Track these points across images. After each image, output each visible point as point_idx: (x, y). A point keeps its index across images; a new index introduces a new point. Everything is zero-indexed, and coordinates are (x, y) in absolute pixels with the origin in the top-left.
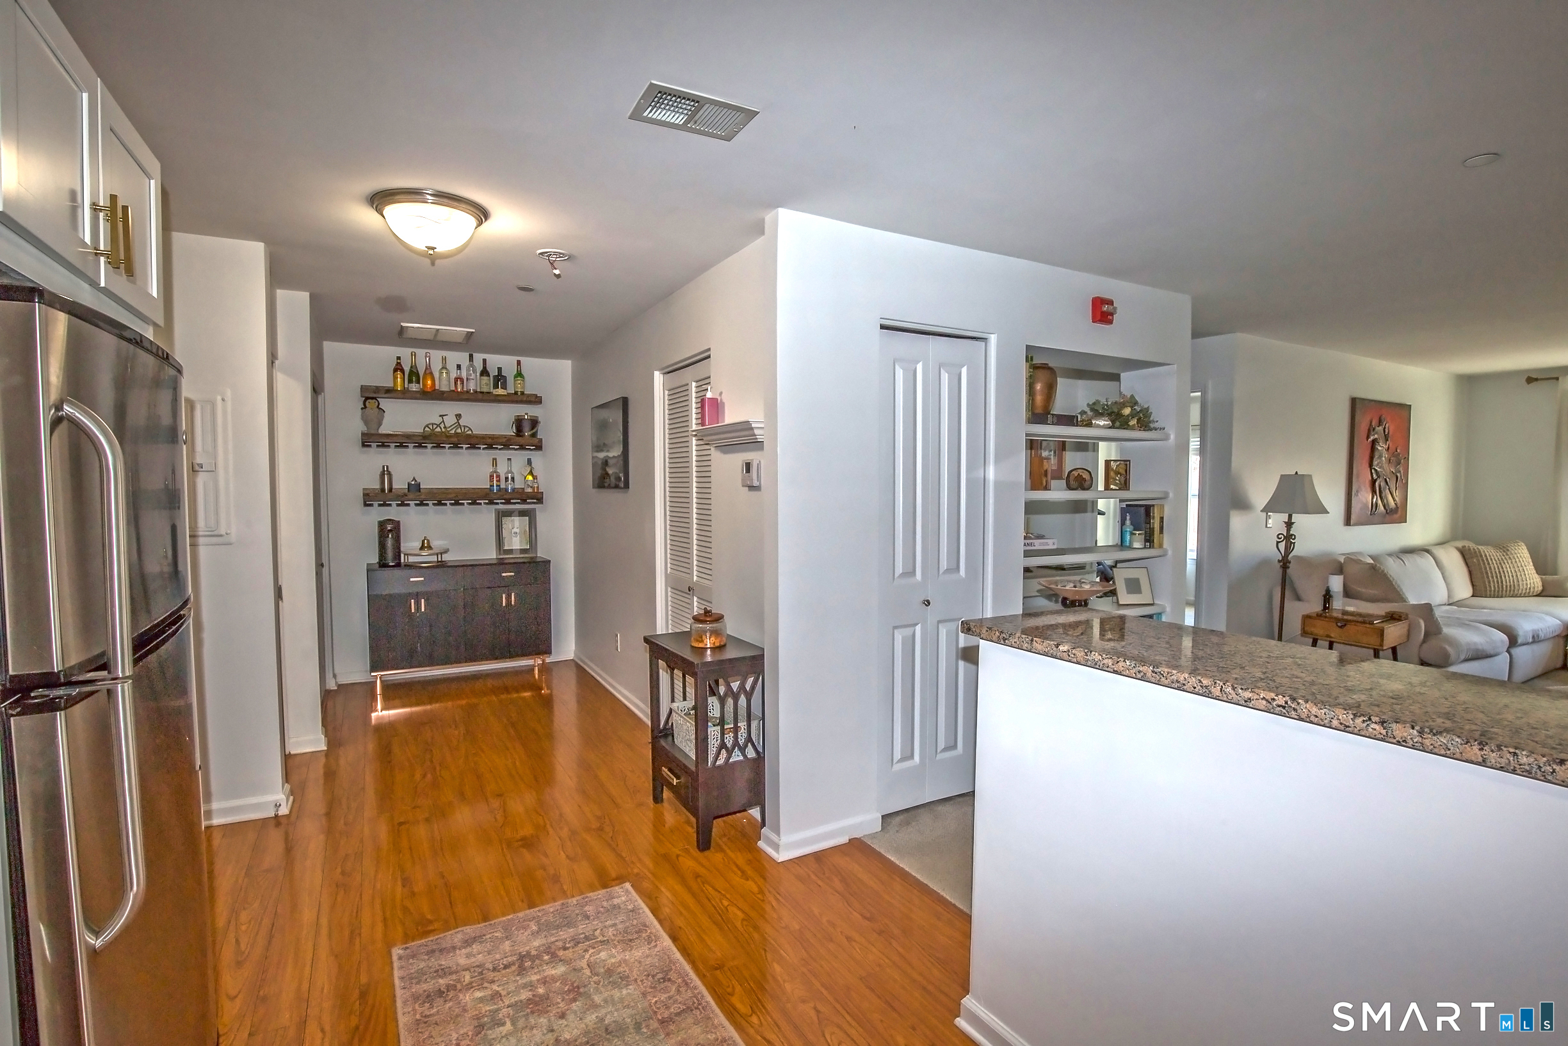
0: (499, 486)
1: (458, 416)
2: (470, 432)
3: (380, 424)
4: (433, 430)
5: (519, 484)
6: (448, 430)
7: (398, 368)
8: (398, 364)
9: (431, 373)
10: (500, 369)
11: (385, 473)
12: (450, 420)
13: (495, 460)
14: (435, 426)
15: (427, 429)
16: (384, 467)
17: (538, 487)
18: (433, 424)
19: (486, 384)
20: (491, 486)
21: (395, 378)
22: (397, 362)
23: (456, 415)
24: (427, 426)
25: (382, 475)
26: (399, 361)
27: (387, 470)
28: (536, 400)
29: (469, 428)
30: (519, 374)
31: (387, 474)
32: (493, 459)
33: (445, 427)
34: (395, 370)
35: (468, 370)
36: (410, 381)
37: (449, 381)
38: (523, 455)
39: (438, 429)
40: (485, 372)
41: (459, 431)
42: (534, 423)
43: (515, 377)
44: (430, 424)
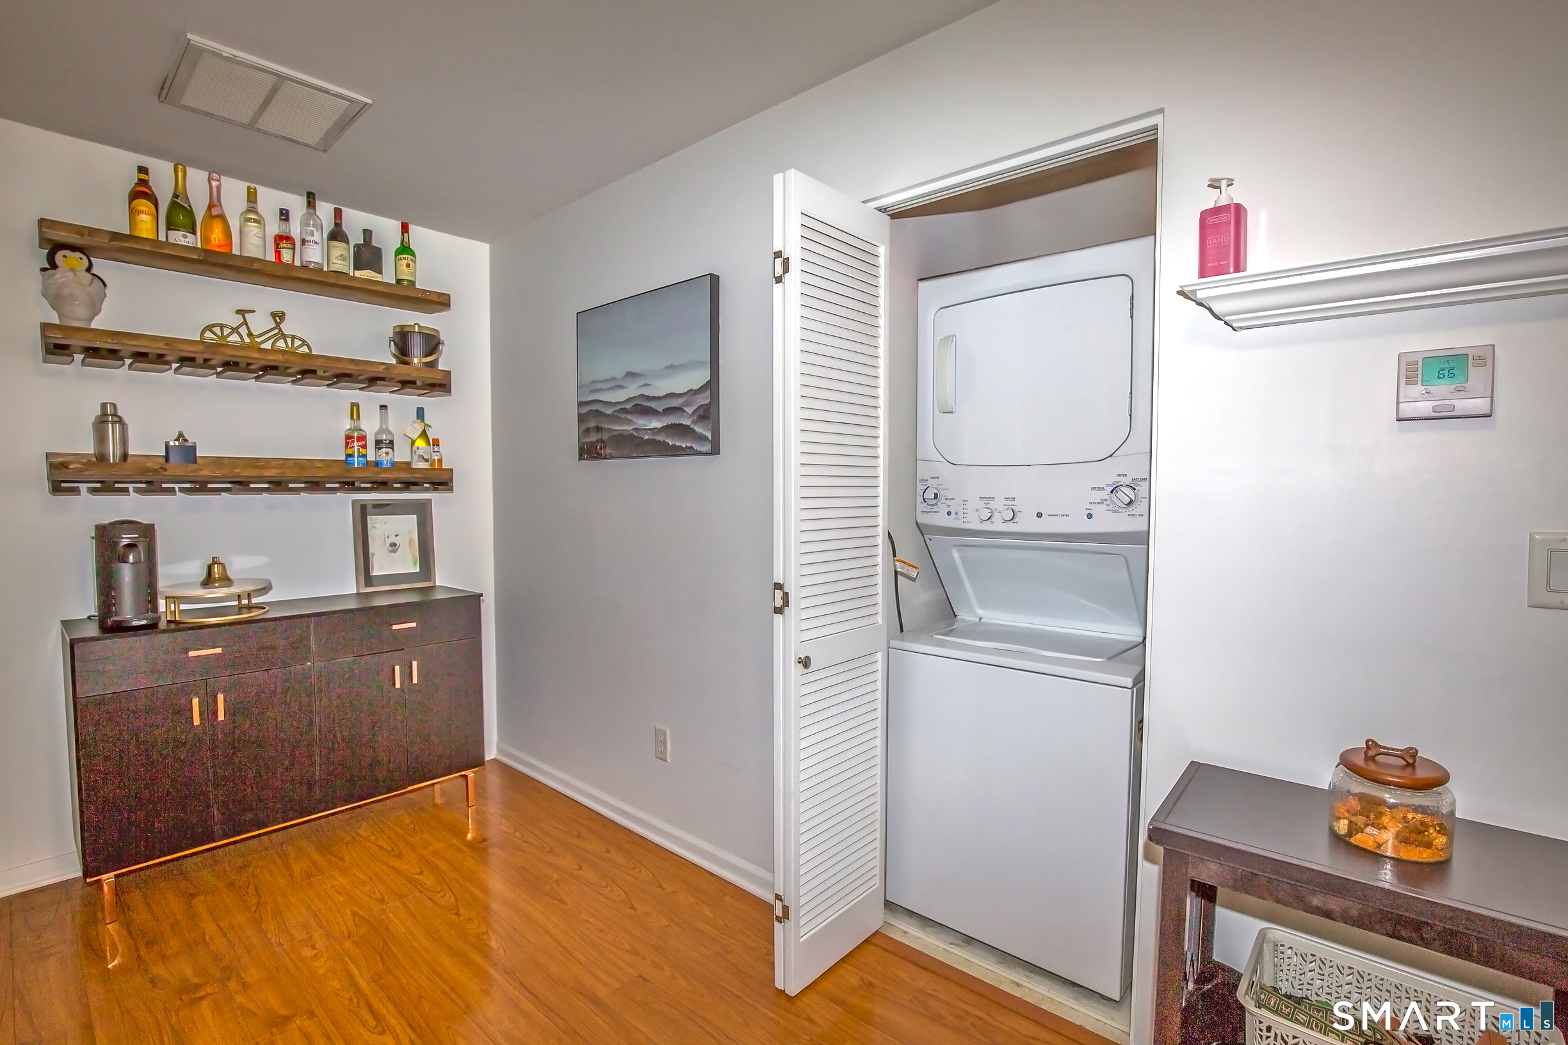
0: (365, 456)
1: (278, 317)
2: (305, 349)
3: (95, 311)
4: (223, 337)
5: (401, 455)
6: (258, 340)
7: (142, 191)
8: (143, 182)
9: (222, 217)
10: (367, 233)
11: (108, 417)
12: (260, 323)
13: (355, 406)
14: (226, 331)
15: (208, 334)
16: (104, 406)
17: (440, 461)
18: (222, 326)
19: (340, 260)
20: (348, 455)
21: (133, 213)
22: (140, 180)
23: (274, 315)
24: (209, 328)
25: (101, 423)
26: (143, 176)
27: (115, 415)
28: (440, 302)
29: (304, 341)
30: (405, 249)
31: (113, 422)
32: (353, 405)
33: (250, 334)
34: (135, 195)
35: (305, 224)
36: (171, 226)
37: (264, 239)
38: (411, 401)
39: (234, 338)
40: (337, 235)
41: (281, 344)
42: (432, 344)
43: (398, 252)
44: (215, 325)
